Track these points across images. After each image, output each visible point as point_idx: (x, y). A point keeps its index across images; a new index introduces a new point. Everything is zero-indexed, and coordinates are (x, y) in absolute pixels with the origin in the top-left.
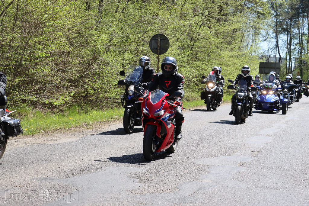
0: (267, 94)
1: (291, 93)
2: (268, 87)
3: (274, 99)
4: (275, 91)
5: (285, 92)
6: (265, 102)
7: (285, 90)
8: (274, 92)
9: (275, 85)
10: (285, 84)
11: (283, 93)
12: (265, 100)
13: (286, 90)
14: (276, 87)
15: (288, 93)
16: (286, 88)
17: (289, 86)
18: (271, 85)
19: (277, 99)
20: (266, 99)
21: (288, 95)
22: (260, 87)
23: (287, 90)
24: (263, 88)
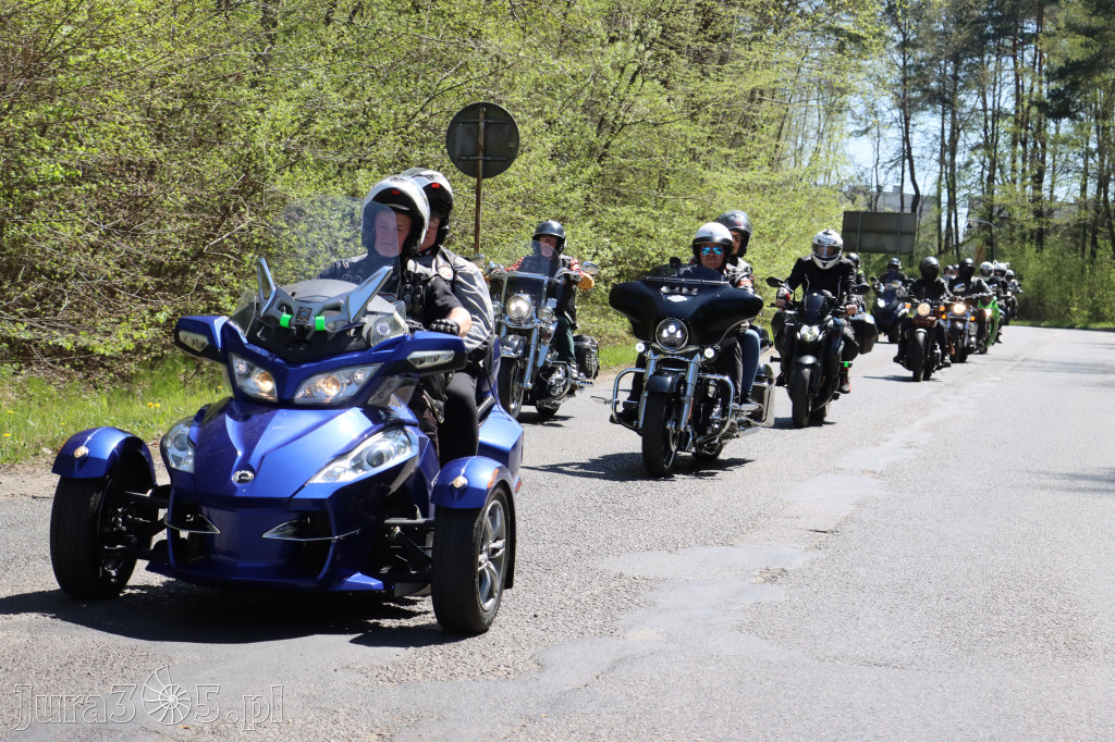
0: (285, 401)
1: (709, 353)
2: (303, 330)
3: (347, 463)
4: (377, 366)
5: (671, 344)
6: (230, 501)
7: (665, 334)
8: (361, 375)
9: (379, 304)
10: (672, 286)
11: (656, 352)
12: (235, 477)
13: (671, 331)
14: (395, 326)
15: (691, 355)
16: (674, 313)
17: (704, 298)
18: (337, 308)
19: (380, 458)
20: (245, 465)
21: (692, 368)
22: (226, 327)
23: (679, 335)
24: (252, 338)
